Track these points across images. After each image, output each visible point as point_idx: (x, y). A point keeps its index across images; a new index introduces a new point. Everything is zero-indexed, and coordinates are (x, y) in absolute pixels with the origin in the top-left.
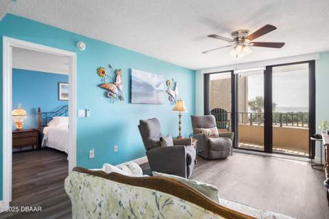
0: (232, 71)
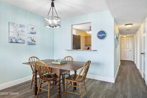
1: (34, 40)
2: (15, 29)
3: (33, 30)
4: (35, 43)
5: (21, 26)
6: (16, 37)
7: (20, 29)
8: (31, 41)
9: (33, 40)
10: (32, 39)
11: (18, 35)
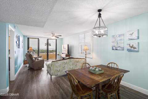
0: (38, 39)
1: (134, 46)
2: (115, 39)
3: (133, 35)
4: (135, 49)
5: (120, 36)
6: (116, 46)
7: (119, 39)
8: (129, 48)
9: (132, 47)
10: (131, 45)
11: (118, 44)
